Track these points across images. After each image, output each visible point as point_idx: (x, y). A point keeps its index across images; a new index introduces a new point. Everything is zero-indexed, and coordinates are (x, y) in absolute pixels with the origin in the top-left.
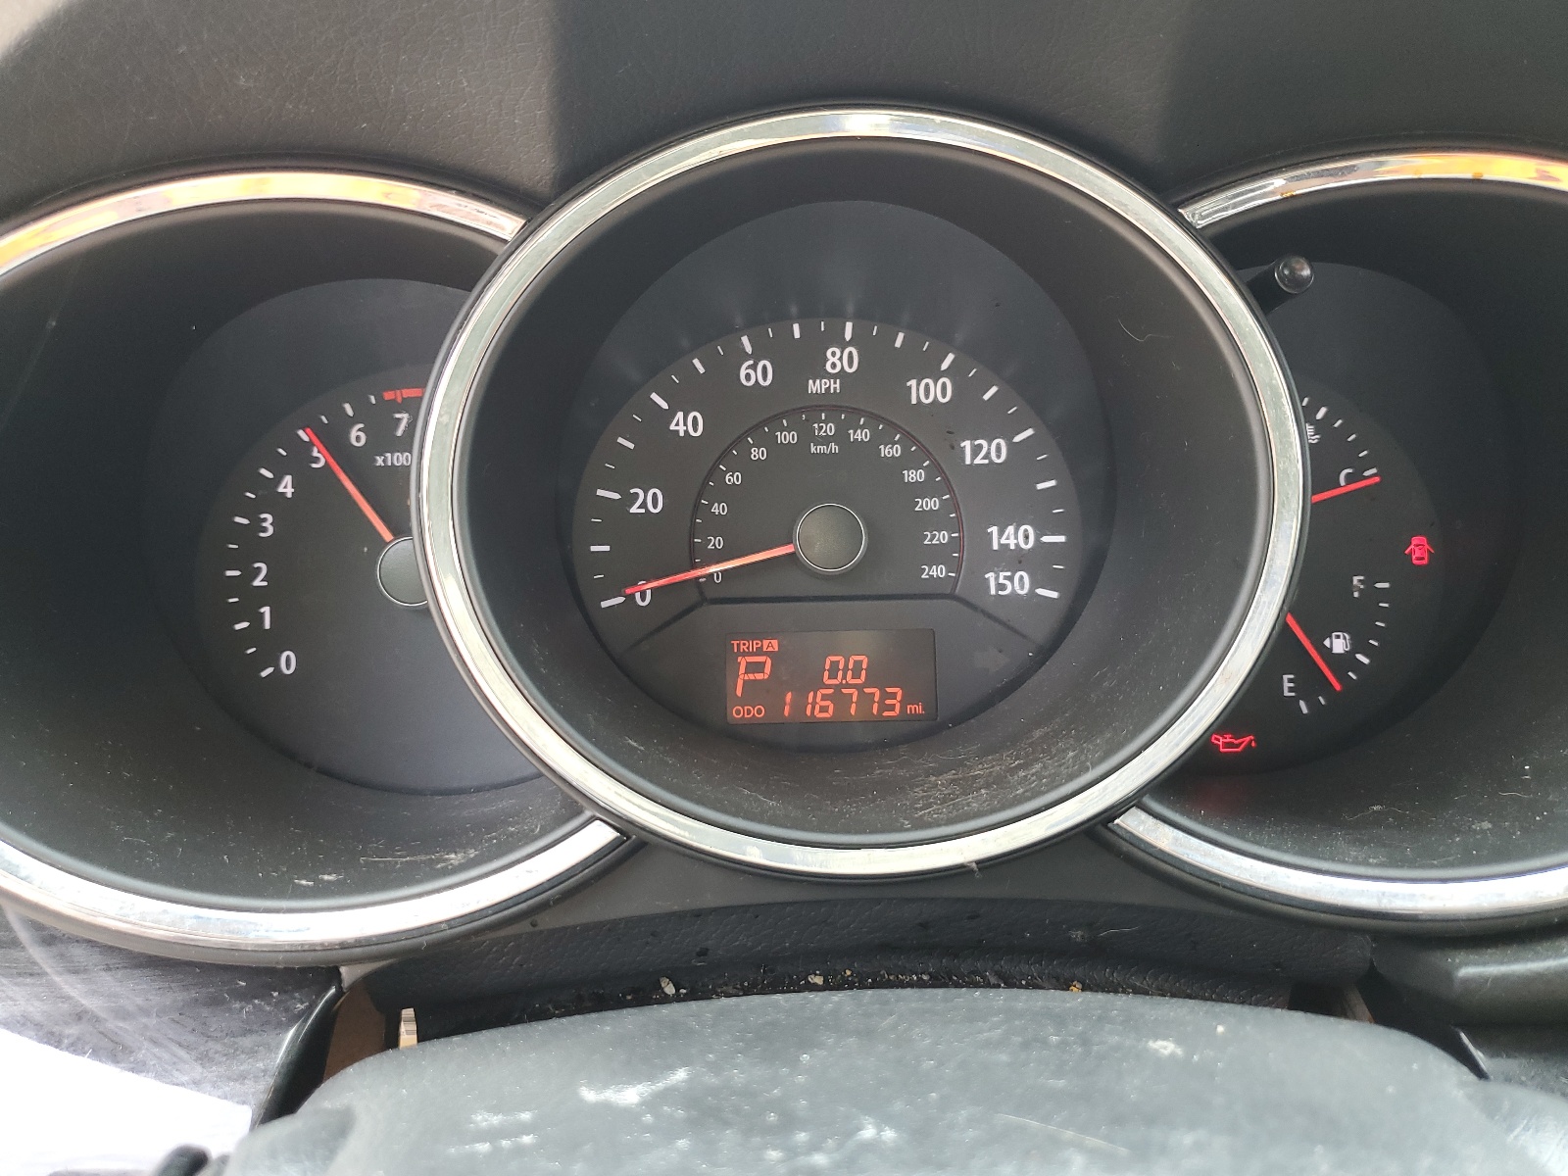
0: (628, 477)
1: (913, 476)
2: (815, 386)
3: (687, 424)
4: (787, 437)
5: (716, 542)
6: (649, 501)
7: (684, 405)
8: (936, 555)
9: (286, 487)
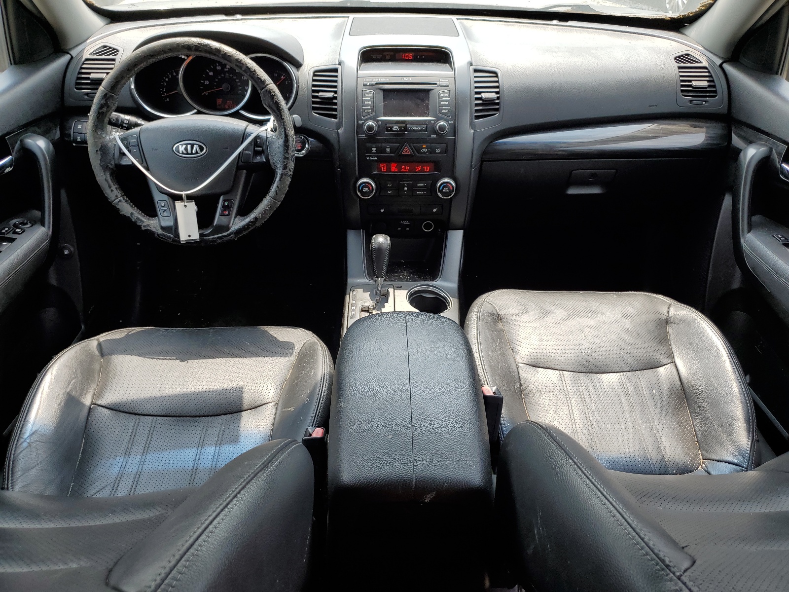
0: (205, 79)
1: (237, 80)
2: (225, 70)
3: (211, 74)
4: (222, 75)
5: (215, 88)
6: (207, 82)
7: (210, 71)
8: (240, 90)
9: (167, 80)
